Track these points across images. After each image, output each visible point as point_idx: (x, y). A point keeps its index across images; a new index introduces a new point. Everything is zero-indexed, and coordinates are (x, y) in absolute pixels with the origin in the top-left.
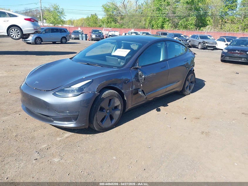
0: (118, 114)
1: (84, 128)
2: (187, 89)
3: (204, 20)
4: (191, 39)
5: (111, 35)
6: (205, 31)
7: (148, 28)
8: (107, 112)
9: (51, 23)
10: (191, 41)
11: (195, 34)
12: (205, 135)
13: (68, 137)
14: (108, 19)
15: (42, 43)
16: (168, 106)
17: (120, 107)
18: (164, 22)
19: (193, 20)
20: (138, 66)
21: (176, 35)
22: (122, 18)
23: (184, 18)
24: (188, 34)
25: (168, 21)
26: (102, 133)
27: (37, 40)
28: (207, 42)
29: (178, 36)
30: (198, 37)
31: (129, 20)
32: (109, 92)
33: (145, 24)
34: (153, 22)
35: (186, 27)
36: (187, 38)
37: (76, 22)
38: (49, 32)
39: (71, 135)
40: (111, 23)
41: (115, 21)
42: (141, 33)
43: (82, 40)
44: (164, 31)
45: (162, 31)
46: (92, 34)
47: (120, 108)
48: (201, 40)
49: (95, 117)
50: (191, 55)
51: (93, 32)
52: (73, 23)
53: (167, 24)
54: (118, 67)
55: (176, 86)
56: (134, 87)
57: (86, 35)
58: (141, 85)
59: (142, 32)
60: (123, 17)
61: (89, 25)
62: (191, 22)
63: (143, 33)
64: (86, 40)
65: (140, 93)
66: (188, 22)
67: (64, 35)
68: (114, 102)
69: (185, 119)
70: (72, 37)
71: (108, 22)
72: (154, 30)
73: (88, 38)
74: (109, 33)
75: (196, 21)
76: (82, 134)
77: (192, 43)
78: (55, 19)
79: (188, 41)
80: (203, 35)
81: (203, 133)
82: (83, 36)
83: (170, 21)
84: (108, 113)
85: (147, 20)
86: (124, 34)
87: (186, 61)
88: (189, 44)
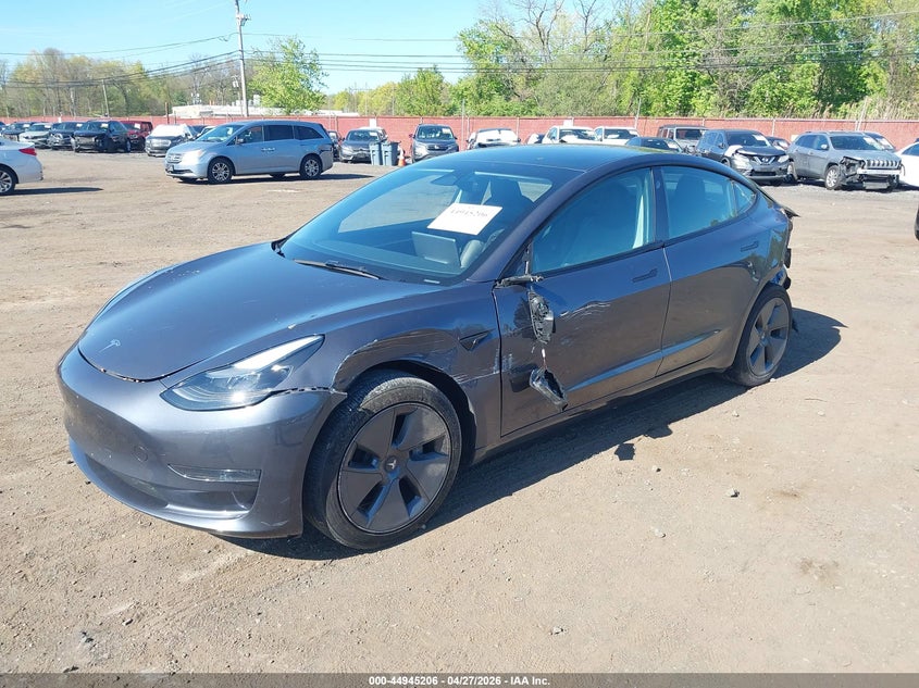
0: (437, 474)
1: (285, 536)
2: (753, 360)
3: (854, 75)
4: (794, 150)
5: (485, 142)
6: (857, 118)
7: (628, 114)
8: (386, 467)
9: (277, 106)
10: (797, 159)
11: (815, 131)
12: (816, 578)
13: (227, 569)
14: (480, 82)
15: (233, 178)
16: (670, 432)
17: (448, 446)
18: (692, 89)
19: (808, 75)
20: (529, 272)
21: (734, 139)
22: (532, 81)
23: (772, 69)
24: (784, 133)
25: (708, 82)
26: (367, 556)
27: (216, 168)
28: (860, 162)
29: (744, 139)
30: (826, 143)
31: (557, 84)
32: (394, 388)
33: (619, 99)
34: (651, 90)
35: (778, 105)
36: (779, 148)
37: (365, 97)
38: (260, 139)
39: (240, 559)
40: (490, 97)
41: (506, 90)
42: (598, 132)
43: (381, 163)
44: (690, 122)
45: (684, 122)
46: (417, 143)
47: (446, 448)
48: (837, 155)
49: (332, 492)
50: (773, 220)
51: (419, 133)
52: (358, 104)
53: (704, 94)
54: (445, 281)
55: (705, 351)
56: (510, 361)
57: (395, 145)
58: (543, 351)
59: (603, 128)
60: (534, 75)
61: (410, 109)
62: (799, 85)
63: (608, 132)
64: (395, 163)
65: (537, 385)
66: (790, 85)
67: (311, 146)
68: (421, 425)
69: (736, 495)
70: (344, 156)
71: (481, 96)
72: (651, 120)
73: (401, 157)
74: (480, 135)
75: (820, 80)
76: (286, 556)
77: (801, 167)
78: (290, 89)
79: (781, 160)
80: (847, 131)
81: (806, 566)
82: (383, 148)
83: (714, 85)
84: (392, 472)
85: (627, 83)
86: (534, 138)
87: (748, 248)
88: (786, 171)
